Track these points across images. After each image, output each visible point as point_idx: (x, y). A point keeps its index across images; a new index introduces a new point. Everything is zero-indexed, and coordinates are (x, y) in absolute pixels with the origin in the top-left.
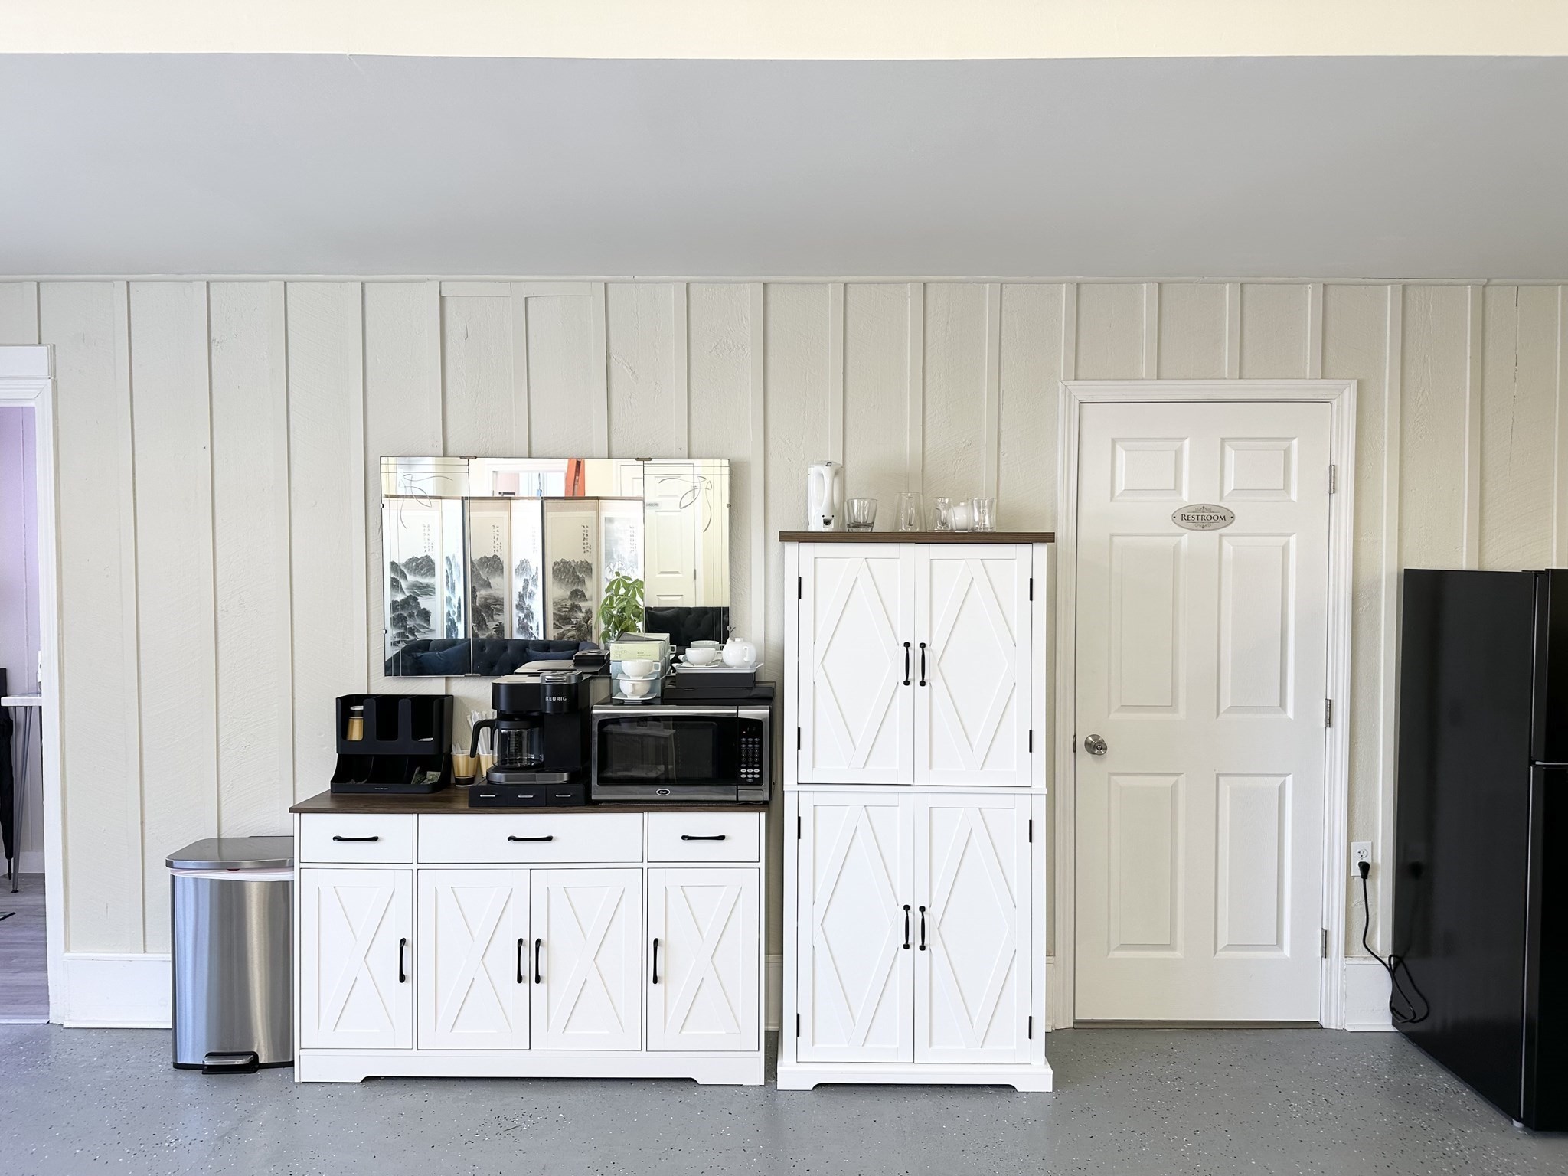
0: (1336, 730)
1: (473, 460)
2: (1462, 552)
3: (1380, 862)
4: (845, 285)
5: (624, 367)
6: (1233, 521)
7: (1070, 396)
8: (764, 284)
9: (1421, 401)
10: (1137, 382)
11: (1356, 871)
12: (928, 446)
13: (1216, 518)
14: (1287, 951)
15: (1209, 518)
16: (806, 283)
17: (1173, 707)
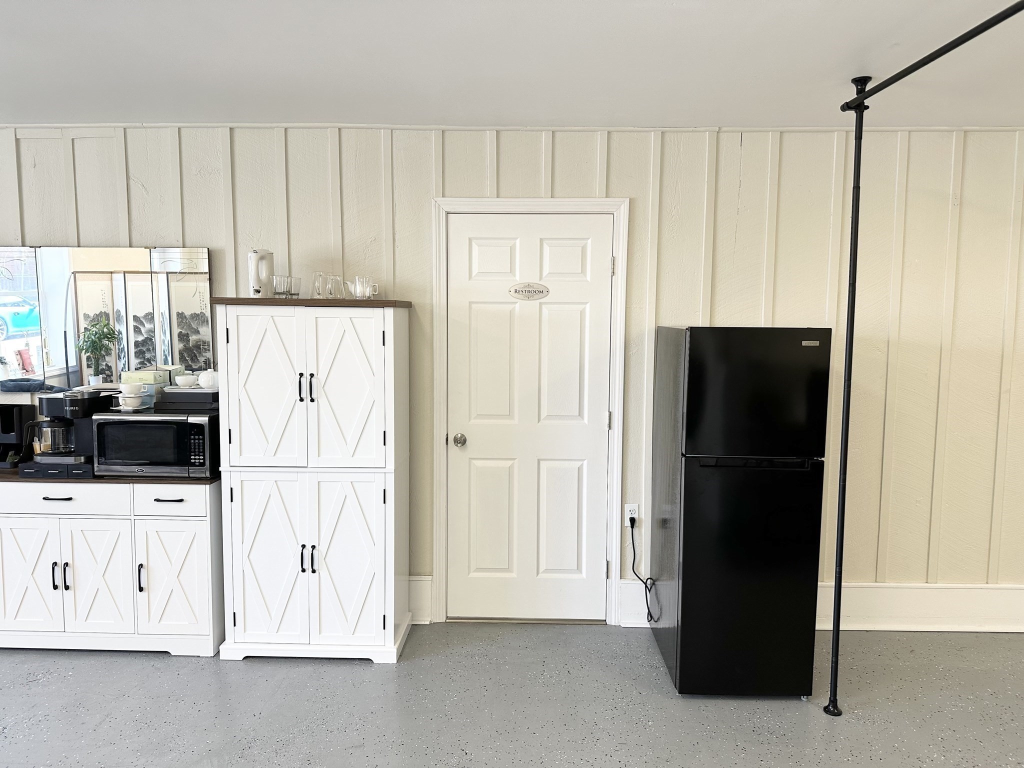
0: (614, 431)
1: (38, 249)
2: (699, 314)
3: (643, 518)
4: (286, 129)
5: (139, 185)
6: (548, 294)
7: (439, 208)
8: (230, 128)
9: (673, 212)
10: (483, 199)
11: (628, 523)
12: (346, 241)
13: (537, 292)
14: (584, 575)
15: (533, 292)
16: (260, 128)
17: (510, 415)
